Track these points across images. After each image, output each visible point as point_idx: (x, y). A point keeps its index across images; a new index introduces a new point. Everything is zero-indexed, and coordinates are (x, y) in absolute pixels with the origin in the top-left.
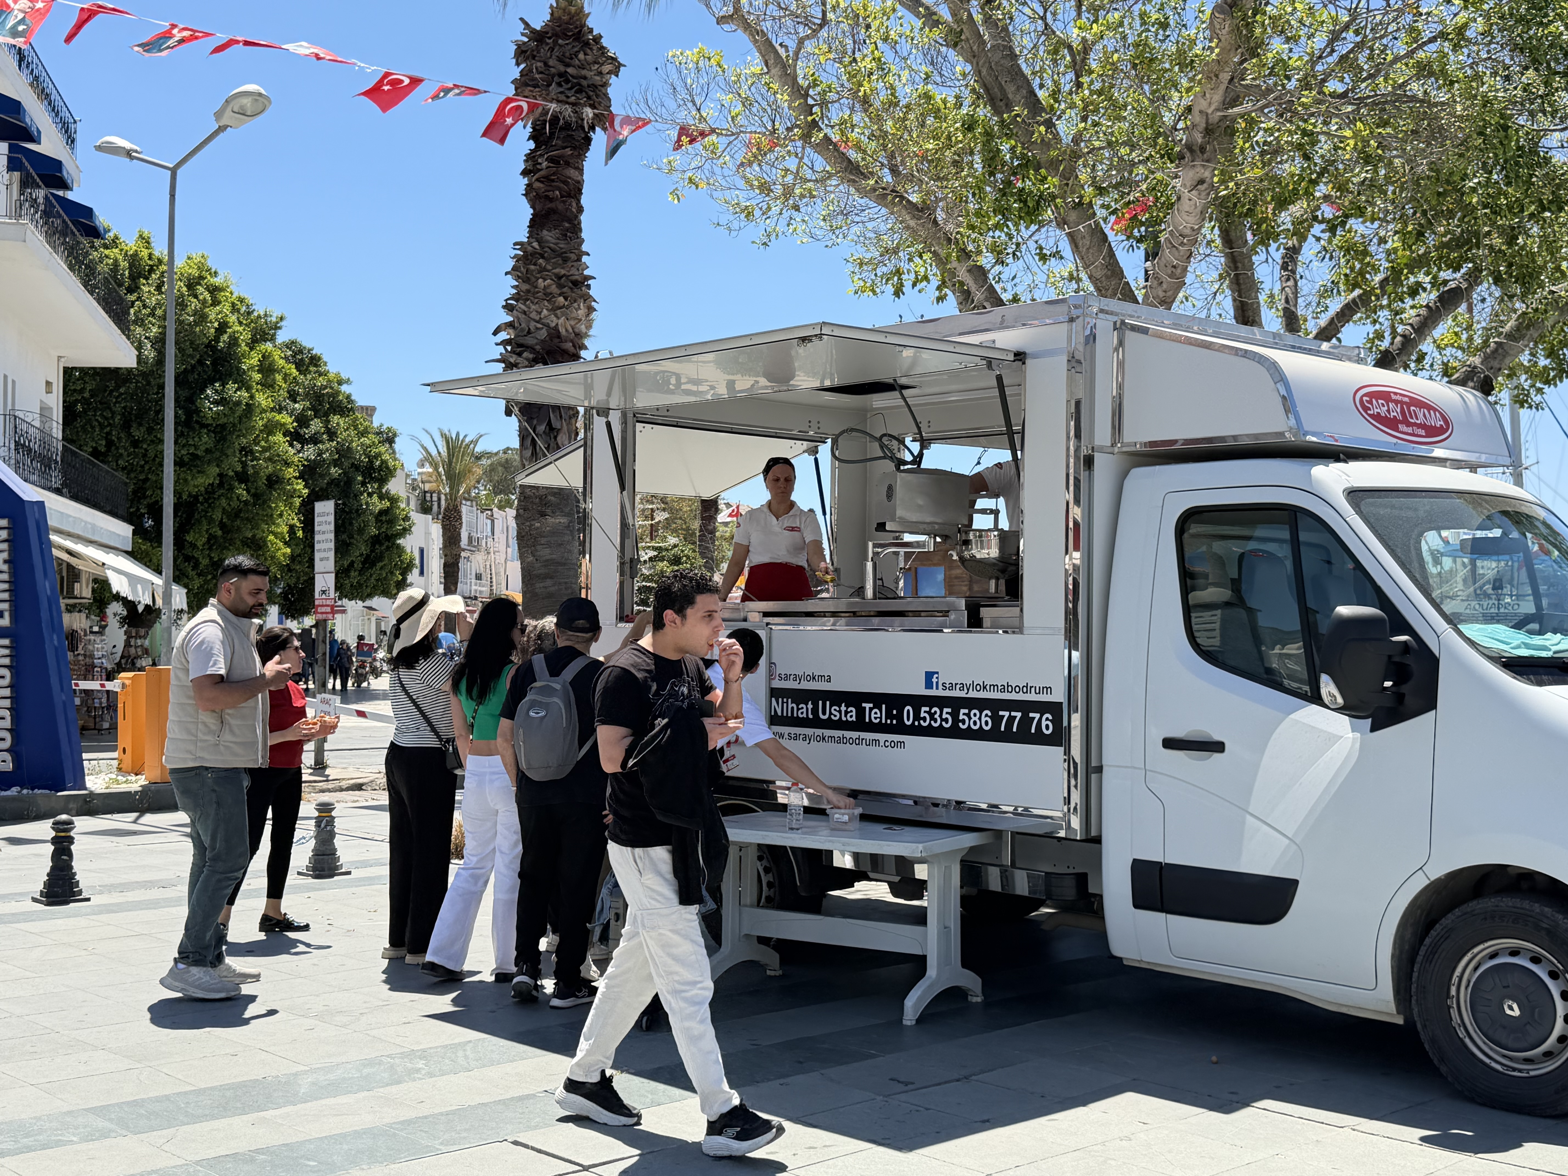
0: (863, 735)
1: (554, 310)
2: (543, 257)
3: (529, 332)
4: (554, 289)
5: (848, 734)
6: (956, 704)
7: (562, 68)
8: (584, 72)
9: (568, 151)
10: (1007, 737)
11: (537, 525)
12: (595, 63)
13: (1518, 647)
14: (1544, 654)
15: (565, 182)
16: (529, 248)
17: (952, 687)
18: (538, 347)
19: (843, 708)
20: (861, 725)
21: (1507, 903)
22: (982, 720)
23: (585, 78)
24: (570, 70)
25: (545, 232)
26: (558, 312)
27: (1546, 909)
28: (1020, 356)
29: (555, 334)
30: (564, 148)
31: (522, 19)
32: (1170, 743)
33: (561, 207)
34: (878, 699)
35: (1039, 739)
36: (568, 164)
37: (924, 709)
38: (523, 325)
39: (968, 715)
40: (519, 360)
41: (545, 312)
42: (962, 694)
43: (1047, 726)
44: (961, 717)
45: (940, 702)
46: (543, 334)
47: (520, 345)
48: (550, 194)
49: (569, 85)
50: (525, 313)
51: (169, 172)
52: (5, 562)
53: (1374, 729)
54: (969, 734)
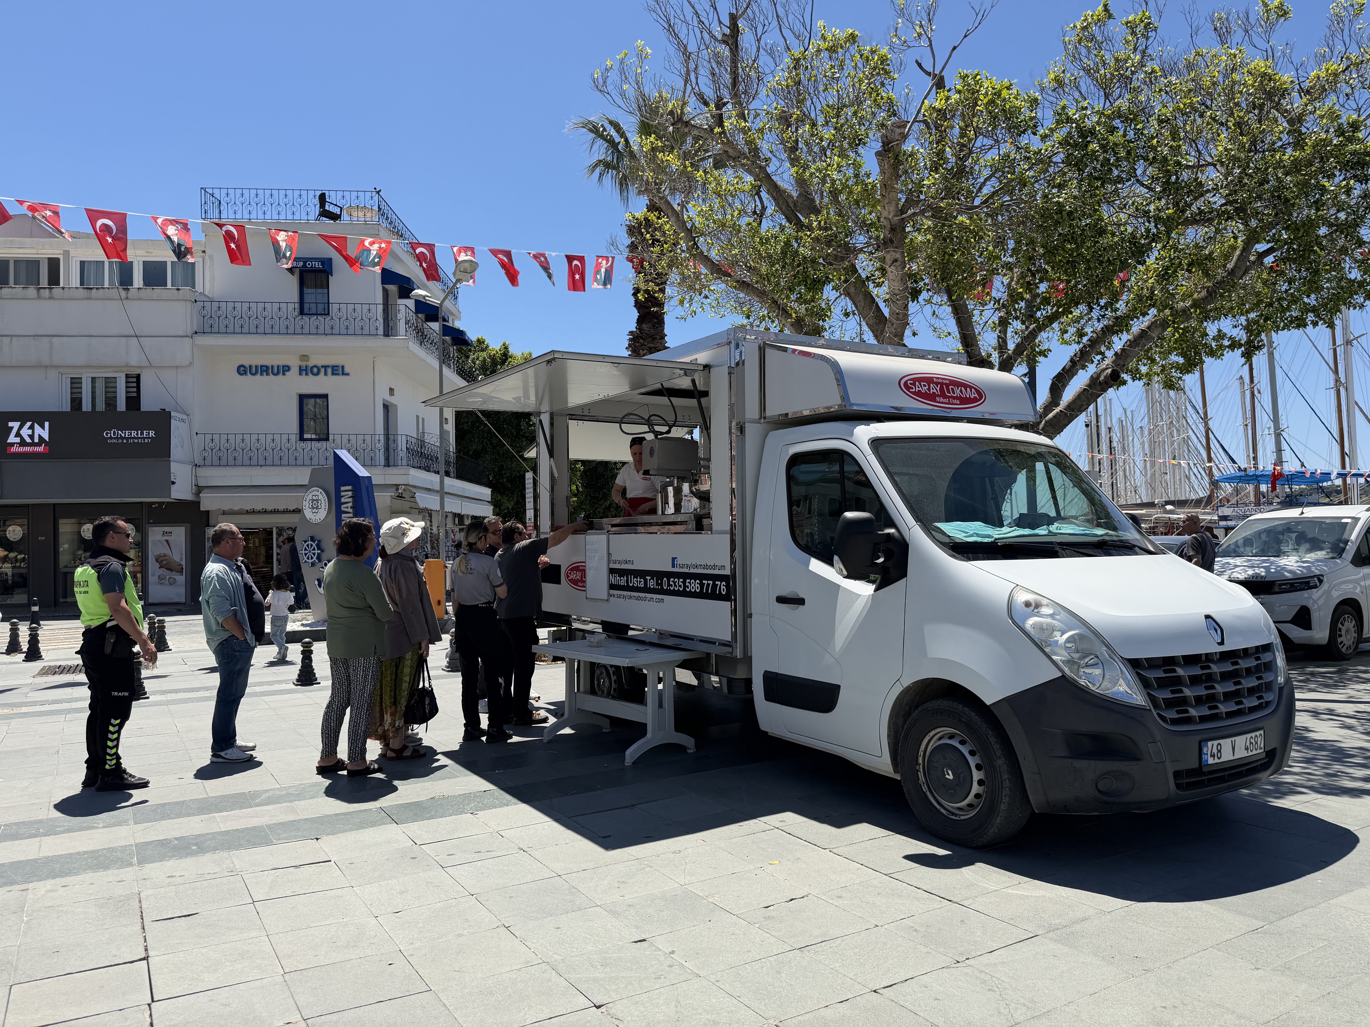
0: (647, 595)
2: (642, 338)
5: (641, 595)
6: (685, 576)
10: (707, 596)
13: (971, 536)
14: (986, 540)
16: (635, 334)
19: (639, 580)
20: (646, 590)
21: (944, 704)
22: (694, 586)
25: (644, 325)
27: (966, 709)
28: (707, 367)
32: (780, 600)
33: (652, 311)
34: (653, 574)
35: (720, 597)
37: (672, 579)
39: (689, 583)
43: (724, 589)
44: (687, 584)
45: (678, 575)
48: (646, 304)
52: (351, 507)
53: (876, 590)
54: (691, 595)
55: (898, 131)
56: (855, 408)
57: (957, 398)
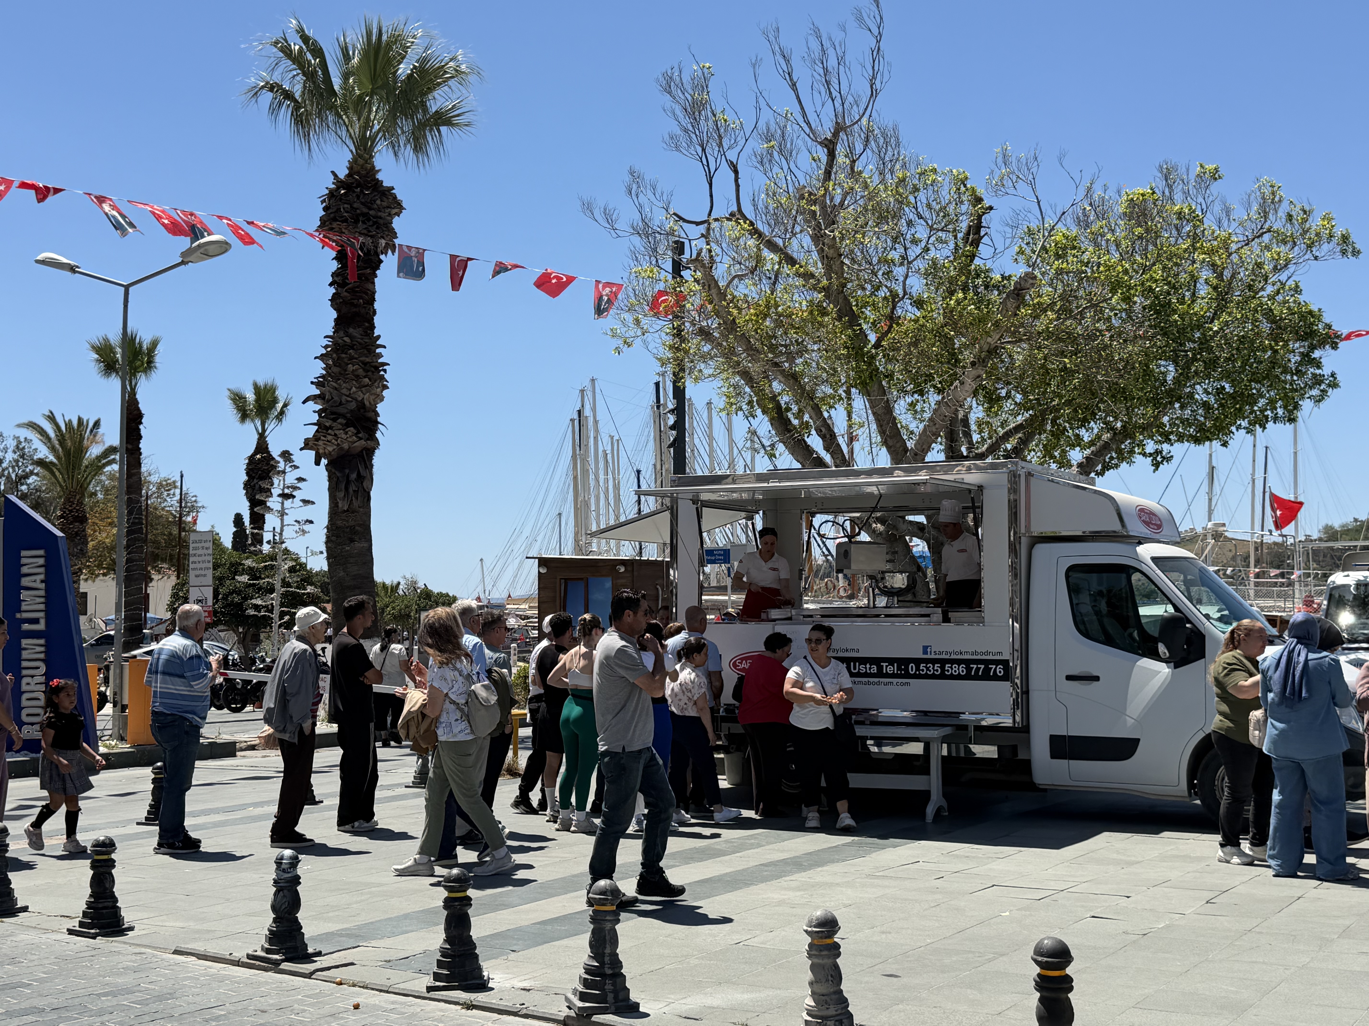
0: (882, 680)
1: (360, 388)
2: (352, 348)
3: (341, 404)
4: (361, 372)
5: (871, 680)
6: (943, 662)
7: (365, 210)
8: (380, 214)
9: (368, 271)
10: (976, 678)
11: (348, 548)
12: (388, 207)
15: (367, 294)
16: (340, 341)
17: (941, 653)
18: (348, 415)
19: (868, 666)
20: (880, 674)
22: (962, 670)
23: (381, 218)
24: (372, 212)
25: (349, 329)
26: (363, 389)
28: (978, 486)
29: (361, 405)
30: (366, 268)
31: (333, 172)
32: (1069, 678)
33: (363, 311)
34: (891, 661)
35: (996, 678)
36: (367, 280)
37: (922, 665)
38: (336, 398)
39: (951, 667)
40: (335, 424)
41: (354, 389)
42: (947, 657)
43: (1000, 670)
44: (947, 669)
45: (934, 661)
46: (353, 405)
47: (333, 413)
48: (355, 301)
49: (371, 223)
50: (336, 389)
51: (123, 289)
52: (42, 581)
53: (1174, 669)
54: (952, 677)
55: (1031, 281)
56: (1131, 534)
57: (1155, 524)
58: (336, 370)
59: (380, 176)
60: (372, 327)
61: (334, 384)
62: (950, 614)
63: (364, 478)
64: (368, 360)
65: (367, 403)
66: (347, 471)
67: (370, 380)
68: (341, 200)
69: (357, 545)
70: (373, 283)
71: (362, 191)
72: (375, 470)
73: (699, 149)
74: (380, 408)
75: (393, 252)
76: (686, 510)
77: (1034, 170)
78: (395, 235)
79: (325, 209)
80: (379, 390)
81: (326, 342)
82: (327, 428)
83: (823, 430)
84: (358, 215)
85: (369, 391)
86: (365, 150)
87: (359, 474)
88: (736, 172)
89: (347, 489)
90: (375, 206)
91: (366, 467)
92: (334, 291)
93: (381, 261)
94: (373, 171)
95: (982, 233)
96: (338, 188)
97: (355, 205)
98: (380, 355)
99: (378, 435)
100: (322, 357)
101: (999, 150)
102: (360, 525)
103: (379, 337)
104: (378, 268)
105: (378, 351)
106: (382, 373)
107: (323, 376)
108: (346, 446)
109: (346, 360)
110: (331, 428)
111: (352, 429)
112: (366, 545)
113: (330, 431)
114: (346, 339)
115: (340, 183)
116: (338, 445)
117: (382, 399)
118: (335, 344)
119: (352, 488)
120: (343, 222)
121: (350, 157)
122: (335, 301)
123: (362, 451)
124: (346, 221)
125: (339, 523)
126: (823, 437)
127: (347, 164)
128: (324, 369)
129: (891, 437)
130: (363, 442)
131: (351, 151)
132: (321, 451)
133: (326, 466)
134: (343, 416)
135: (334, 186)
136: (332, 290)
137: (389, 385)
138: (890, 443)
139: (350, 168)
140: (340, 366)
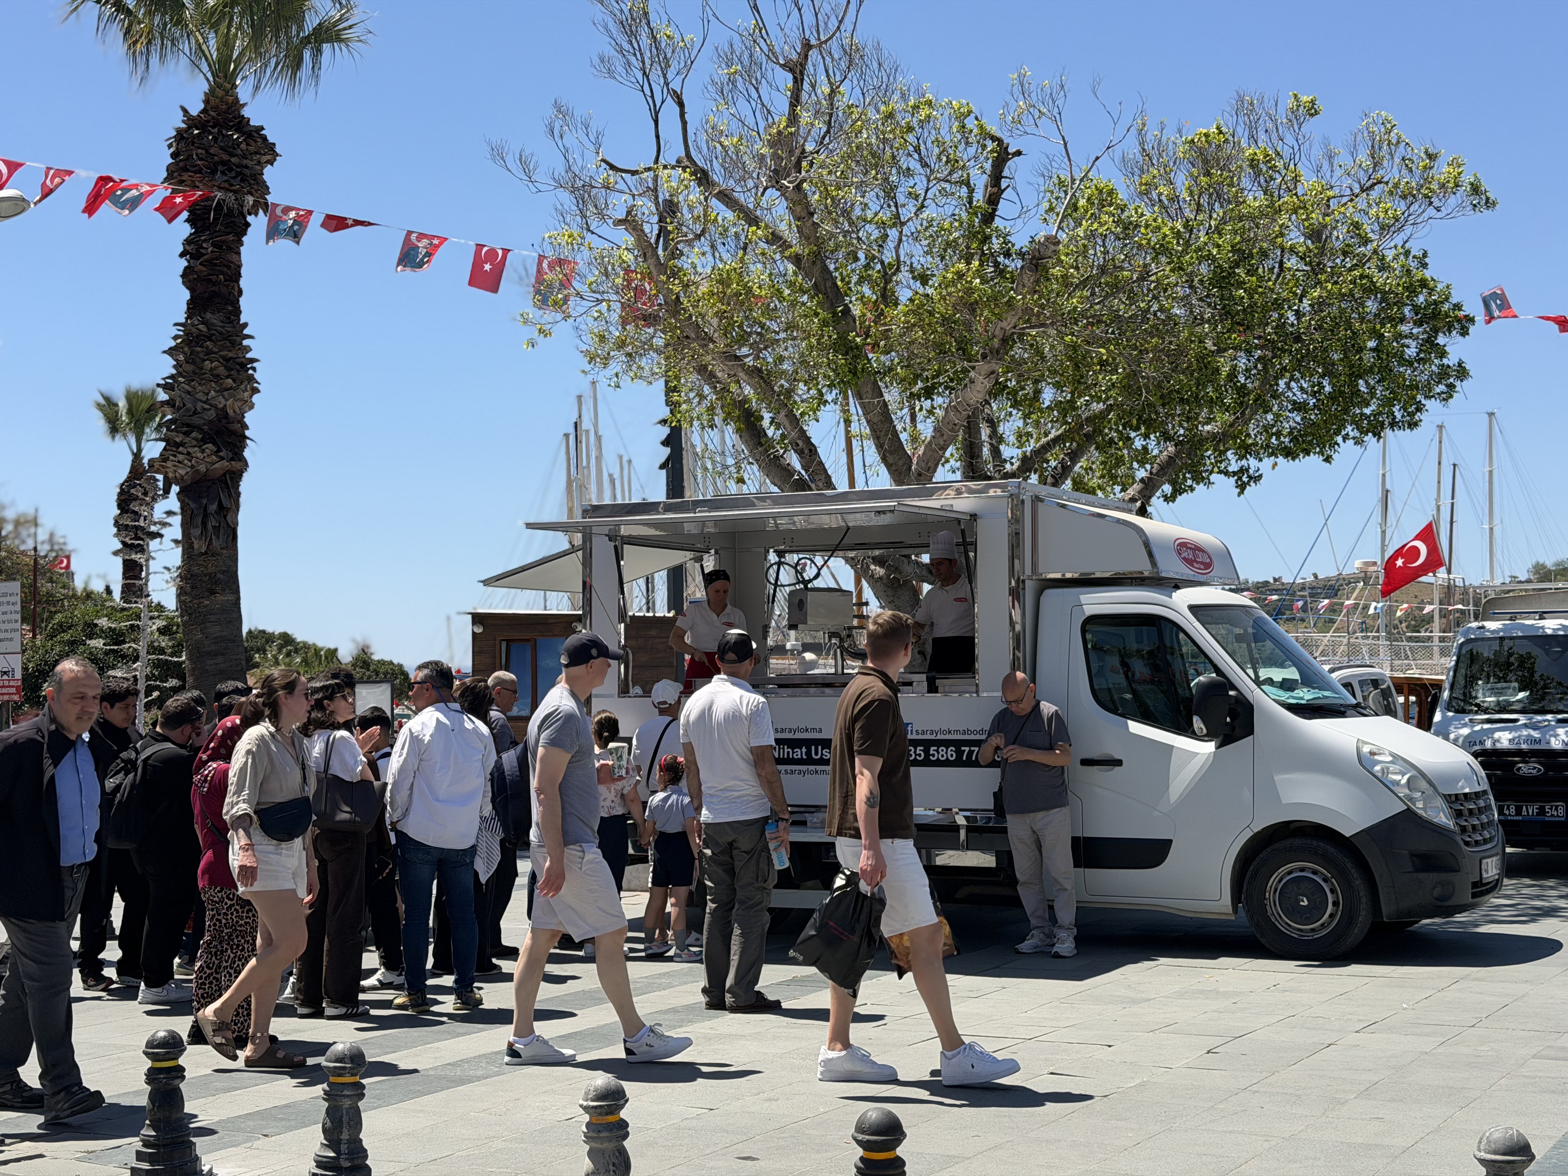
1: (221, 391)
2: (209, 339)
3: (195, 413)
4: (222, 370)
6: (926, 744)
7: (225, 157)
8: (245, 162)
9: (231, 237)
10: (969, 764)
11: (207, 602)
12: (256, 153)
15: (229, 267)
16: (194, 330)
17: (923, 733)
18: (206, 428)
22: (950, 753)
23: (246, 167)
24: (234, 160)
25: (209, 315)
26: (226, 393)
28: (971, 515)
29: (223, 414)
30: (228, 234)
31: (181, 107)
32: (1085, 763)
33: (224, 290)
36: (230, 249)
38: (189, 405)
39: (937, 751)
40: (187, 440)
41: (213, 393)
42: (932, 737)
44: (932, 752)
46: (212, 414)
47: (185, 425)
48: (214, 278)
49: (233, 174)
50: (189, 393)
53: (1217, 748)
54: (939, 763)
55: (1052, 247)
56: (1163, 575)
57: (1202, 563)
58: (189, 368)
59: (246, 112)
60: (237, 312)
61: (187, 387)
62: (938, 682)
63: (228, 509)
64: (230, 355)
65: (230, 412)
66: (205, 501)
67: (234, 381)
68: (193, 143)
69: (220, 598)
70: (239, 254)
71: (220, 132)
72: (242, 499)
73: (639, 75)
74: (249, 418)
75: (265, 212)
76: (602, 548)
77: (1060, 102)
78: (266, 190)
79: (174, 155)
80: (246, 394)
81: (174, 331)
82: (178, 445)
83: (800, 443)
84: (216, 164)
85: (234, 396)
86: (226, 77)
87: (221, 506)
88: (681, 104)
89: (204, 524)
90: (239, 152)
91: (230, 496)
92: (186, 264)
93: (248, 225)
94: (236, 105)
95: (1003, 186)
96: (190, 127)
97: (212, 151)
98: (248, 349)
99: (247, 453)
100: (170, 352)
101: (1016, 76)
102: (223, 572)
103: (245, 325)
104: (244, 233)
105: (245, 342)
106: (251, 372)
107: (172, 377)
108: (202, 468)
109: (201, 355)
110: (182, 444)
111: (210, 445)
112: (231, 597)
113: (181, 449)
114: (201, 327)
115: (191, 121)
116: (192, 467)
117: (252, 407)
118: (187, 333)
119: (212, 523)
120: (195, 172)
121: (206, 87)
122: (187, 276)
123: (224, 475)
124: (200, 171)
125: (195, 569)
126: (800, 453)
127: (203, 97)
128: (175, 367)
129: (891, 453)
130: (225, 463)
131: (208, 80)
132: (170, 475)
133: (178, 494)
134: (199, 429)
135: (184, 126)
136: (184, 263)
137: (260, 387)
138: (891, 461)
139: (206, 102)
140: (194, 363)
